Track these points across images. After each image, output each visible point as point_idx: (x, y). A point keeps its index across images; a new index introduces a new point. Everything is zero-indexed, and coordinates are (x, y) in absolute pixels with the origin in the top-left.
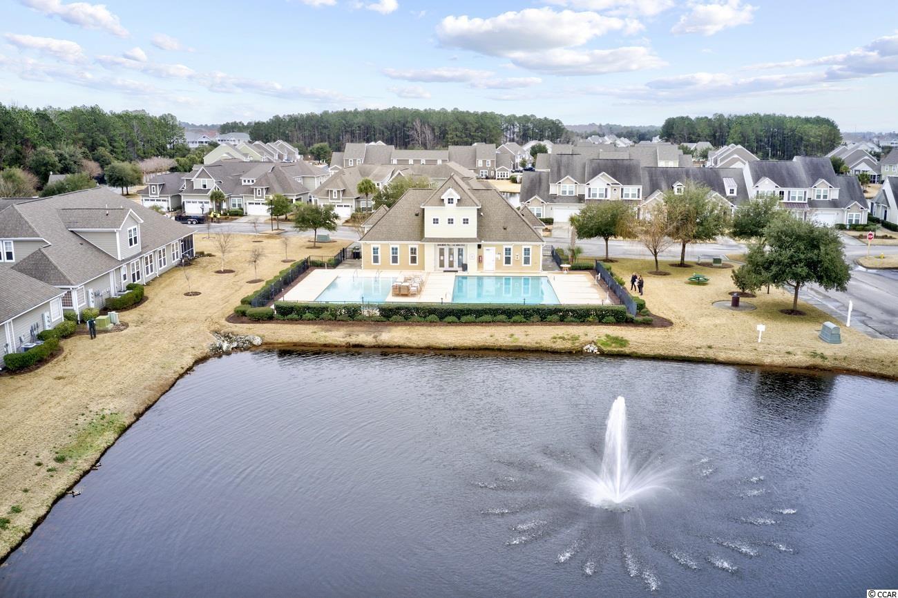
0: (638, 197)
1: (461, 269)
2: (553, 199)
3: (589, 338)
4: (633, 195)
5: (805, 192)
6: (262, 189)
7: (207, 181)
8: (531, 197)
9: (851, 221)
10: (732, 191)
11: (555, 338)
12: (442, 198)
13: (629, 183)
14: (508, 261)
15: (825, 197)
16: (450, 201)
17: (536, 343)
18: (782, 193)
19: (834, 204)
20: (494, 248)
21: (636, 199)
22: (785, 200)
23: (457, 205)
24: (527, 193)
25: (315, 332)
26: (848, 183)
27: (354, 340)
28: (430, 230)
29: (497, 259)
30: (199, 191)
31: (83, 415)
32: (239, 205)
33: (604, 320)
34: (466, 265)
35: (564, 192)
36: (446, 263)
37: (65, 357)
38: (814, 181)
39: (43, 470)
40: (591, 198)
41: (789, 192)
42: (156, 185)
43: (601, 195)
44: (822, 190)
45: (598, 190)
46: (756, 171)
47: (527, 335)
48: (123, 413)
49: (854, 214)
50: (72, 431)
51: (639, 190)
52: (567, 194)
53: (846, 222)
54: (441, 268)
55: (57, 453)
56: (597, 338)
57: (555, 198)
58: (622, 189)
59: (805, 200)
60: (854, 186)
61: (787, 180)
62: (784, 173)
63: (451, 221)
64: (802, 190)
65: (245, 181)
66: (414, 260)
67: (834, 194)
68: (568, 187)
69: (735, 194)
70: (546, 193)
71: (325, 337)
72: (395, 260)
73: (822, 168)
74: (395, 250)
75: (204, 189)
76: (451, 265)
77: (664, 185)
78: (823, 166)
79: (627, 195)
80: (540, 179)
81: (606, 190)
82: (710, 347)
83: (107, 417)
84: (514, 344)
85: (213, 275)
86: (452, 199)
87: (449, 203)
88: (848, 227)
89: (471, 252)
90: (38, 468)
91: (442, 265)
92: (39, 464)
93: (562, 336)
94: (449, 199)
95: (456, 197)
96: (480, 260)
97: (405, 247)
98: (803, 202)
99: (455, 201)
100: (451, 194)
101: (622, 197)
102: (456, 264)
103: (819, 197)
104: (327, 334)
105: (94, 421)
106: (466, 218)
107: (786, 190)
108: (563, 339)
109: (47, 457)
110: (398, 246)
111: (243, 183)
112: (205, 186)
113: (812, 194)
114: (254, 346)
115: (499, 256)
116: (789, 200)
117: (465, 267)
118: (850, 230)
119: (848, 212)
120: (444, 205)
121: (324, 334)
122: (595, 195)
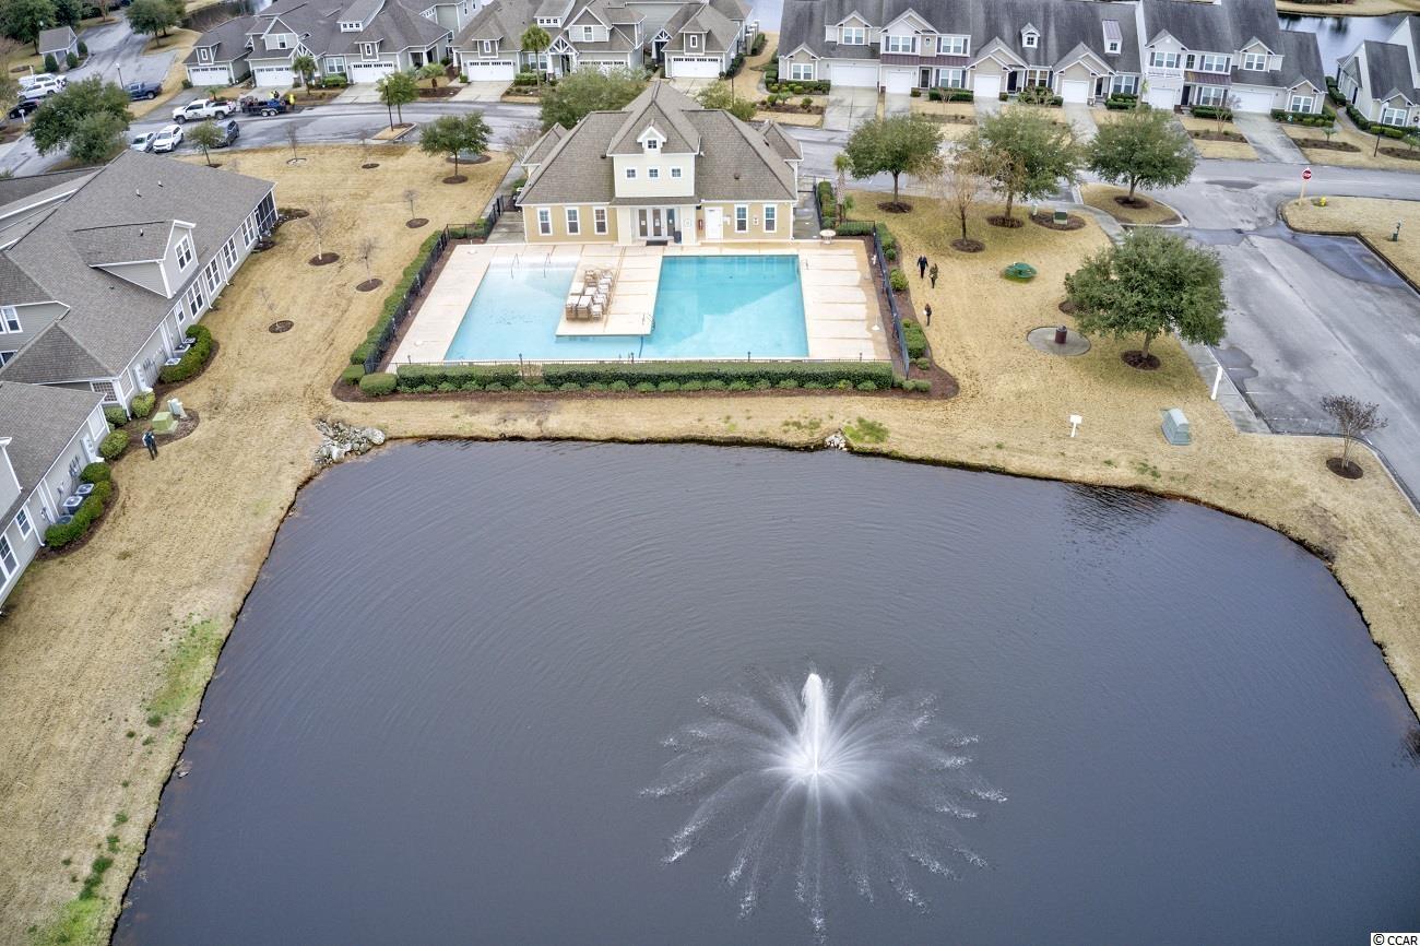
0: (965, 52)
1: (672, 238)
2: (831, 51)
3: (837, 423)
4: (957, 49)
5: (1228, 59)
6: (373, 44)
7: (285, 37)
8: (795, 47)
9: (1296, 107)
10: (1114, 47)
11: (787, 424)
12: (639, 140)
13: (951, 30)
14: (742, 226)
15: (1260, 66)
16: (652, 144)
17: (761, 432)
18: (1191, 58)
19: (1273, 80)
20: (721, 208)
21: (961, 54)
22: (1196, 68)
23: (663, 151)
24: (790, 39)
25: (457, 417)
26: (1300, 44)
27: (510, 429)
28: (623, 187)
29: (725, 223)
30: (274, 53)
31: (167, 630)
32: (340, 68)
33: (860, 387)
34: (680, 233)
35: (848, 39)
36: (650, 230)
37: (123, 507)
38: (1246, 41)
39: (139, 742)
40: (890, 52)
41: (1203, 57)
42: (208, 49)
43: (905, 48)
44: (1256, 55)
45: (901, 40)
46: (1154, 19)
47: (749, 418)
48: (216, 618)
49: (1303, 98)
50: (159, 664)
51: (966, 41)
52: (853, 43)
53: (1288, 109)
54: (643, 238)
55: (148, 710)
56: (845, 423)
57: (833, 49)
58: (939, 39)
59: (1226, 71)
60: (1308, 50)
61: (1202, 37)
62: (1199, 24)
63: (654, 173)
64: (1225, 56)
65: (345, 26)
66: (601, 227)
67: (1275, 63)
68: (854, 32)
69: (1118, 51)
70: (819, 39)
71: (471, 425)
72: (573, 228)
73: (1260, 18)
74: (572, 214)
75: (283, 51)
76: (657, 232)
77: (1007, 30)
78: (1263, 14)
79: (947, 49)
80: (811, 14)
81: (914, 40)
82: (1000, 447)
83: (198, 630)
84: (731, 435)
85: (307, 271)
86: (655, 142)
87: (650, 147)
88: (1290, 118)
89: (686, 218)
90: (131, 740)
91: (644, 232)
92: (131, 735)
93: (795, 419)
94: (650, 142)
95: (661, 139)
96: (700, 225)
97: (587, 211)
98: (1223, 73)
99: (659, 145)
100: (652, 134)
101: (939, 50)
102: (664, 231)
103: (1250, 65)
104: (474, 419)
105: (183, 640)
106: (675, 168)
107: (1198, 55)
108: (798, 425)
109: (136, 717)
110: (577, 209)
111: (343, 29)
112: (283, 45)
113: (1238, 60)
114: (375, 445)
115: (728, 219)
116: (1201, 68)
117: (678, 237)
118: (1292, 123)
119: (1293, 93)
120: (642, 151)
121: (468, 418)
122: (895, 48)
